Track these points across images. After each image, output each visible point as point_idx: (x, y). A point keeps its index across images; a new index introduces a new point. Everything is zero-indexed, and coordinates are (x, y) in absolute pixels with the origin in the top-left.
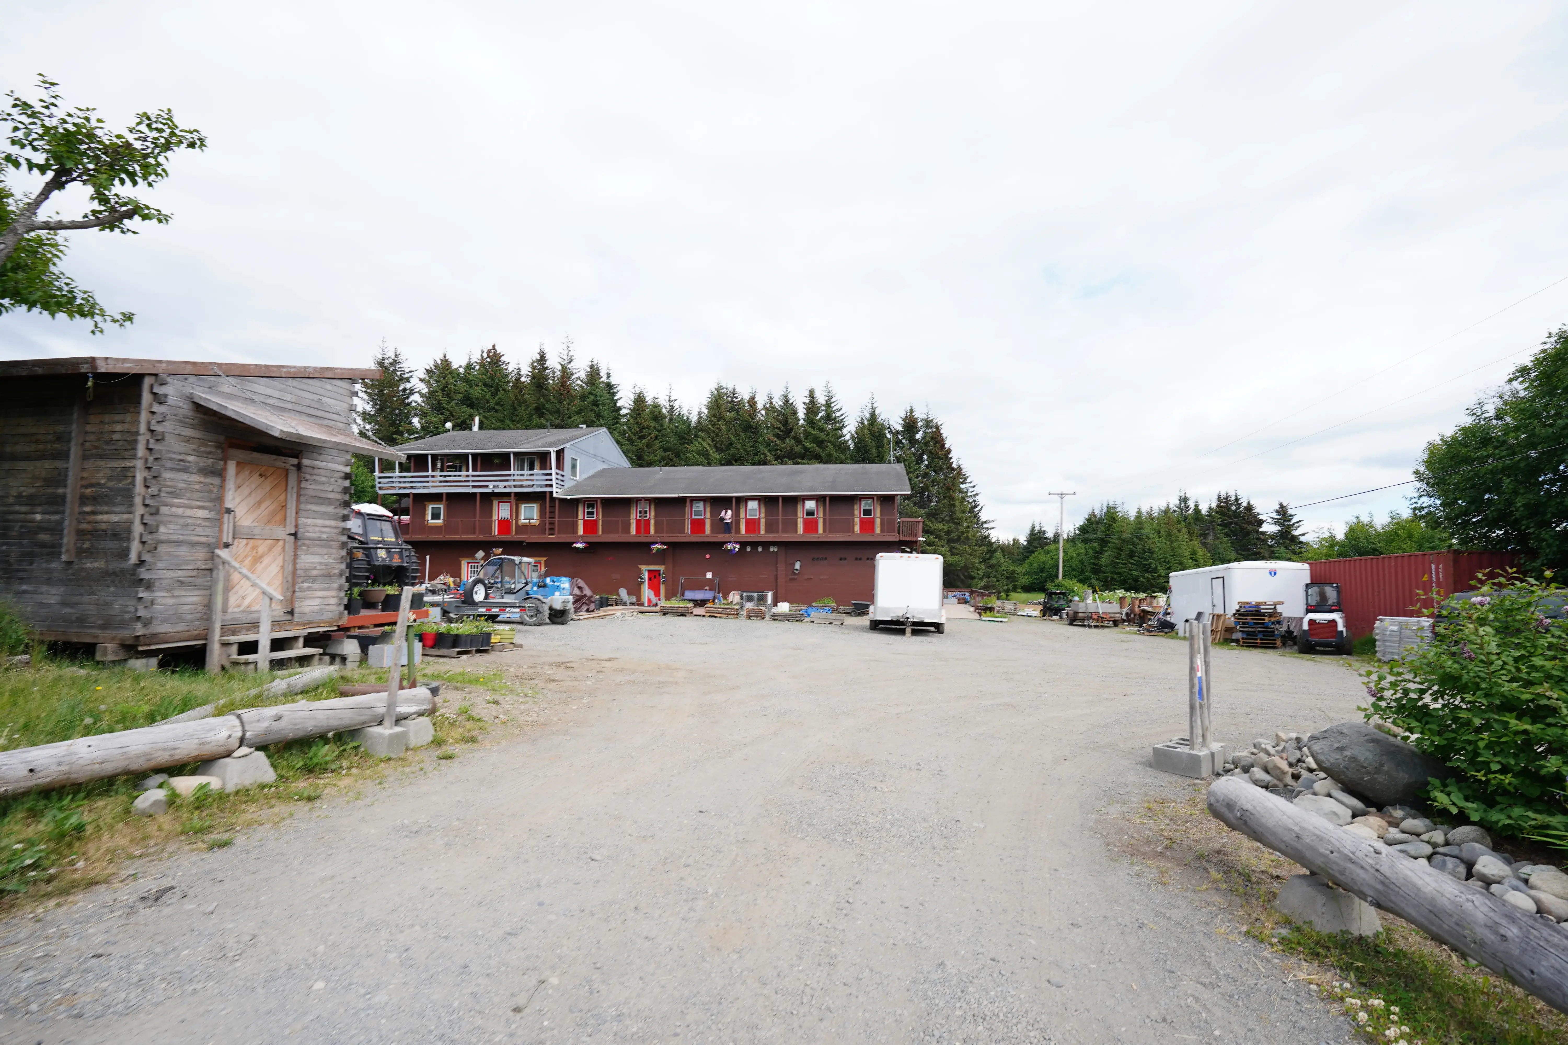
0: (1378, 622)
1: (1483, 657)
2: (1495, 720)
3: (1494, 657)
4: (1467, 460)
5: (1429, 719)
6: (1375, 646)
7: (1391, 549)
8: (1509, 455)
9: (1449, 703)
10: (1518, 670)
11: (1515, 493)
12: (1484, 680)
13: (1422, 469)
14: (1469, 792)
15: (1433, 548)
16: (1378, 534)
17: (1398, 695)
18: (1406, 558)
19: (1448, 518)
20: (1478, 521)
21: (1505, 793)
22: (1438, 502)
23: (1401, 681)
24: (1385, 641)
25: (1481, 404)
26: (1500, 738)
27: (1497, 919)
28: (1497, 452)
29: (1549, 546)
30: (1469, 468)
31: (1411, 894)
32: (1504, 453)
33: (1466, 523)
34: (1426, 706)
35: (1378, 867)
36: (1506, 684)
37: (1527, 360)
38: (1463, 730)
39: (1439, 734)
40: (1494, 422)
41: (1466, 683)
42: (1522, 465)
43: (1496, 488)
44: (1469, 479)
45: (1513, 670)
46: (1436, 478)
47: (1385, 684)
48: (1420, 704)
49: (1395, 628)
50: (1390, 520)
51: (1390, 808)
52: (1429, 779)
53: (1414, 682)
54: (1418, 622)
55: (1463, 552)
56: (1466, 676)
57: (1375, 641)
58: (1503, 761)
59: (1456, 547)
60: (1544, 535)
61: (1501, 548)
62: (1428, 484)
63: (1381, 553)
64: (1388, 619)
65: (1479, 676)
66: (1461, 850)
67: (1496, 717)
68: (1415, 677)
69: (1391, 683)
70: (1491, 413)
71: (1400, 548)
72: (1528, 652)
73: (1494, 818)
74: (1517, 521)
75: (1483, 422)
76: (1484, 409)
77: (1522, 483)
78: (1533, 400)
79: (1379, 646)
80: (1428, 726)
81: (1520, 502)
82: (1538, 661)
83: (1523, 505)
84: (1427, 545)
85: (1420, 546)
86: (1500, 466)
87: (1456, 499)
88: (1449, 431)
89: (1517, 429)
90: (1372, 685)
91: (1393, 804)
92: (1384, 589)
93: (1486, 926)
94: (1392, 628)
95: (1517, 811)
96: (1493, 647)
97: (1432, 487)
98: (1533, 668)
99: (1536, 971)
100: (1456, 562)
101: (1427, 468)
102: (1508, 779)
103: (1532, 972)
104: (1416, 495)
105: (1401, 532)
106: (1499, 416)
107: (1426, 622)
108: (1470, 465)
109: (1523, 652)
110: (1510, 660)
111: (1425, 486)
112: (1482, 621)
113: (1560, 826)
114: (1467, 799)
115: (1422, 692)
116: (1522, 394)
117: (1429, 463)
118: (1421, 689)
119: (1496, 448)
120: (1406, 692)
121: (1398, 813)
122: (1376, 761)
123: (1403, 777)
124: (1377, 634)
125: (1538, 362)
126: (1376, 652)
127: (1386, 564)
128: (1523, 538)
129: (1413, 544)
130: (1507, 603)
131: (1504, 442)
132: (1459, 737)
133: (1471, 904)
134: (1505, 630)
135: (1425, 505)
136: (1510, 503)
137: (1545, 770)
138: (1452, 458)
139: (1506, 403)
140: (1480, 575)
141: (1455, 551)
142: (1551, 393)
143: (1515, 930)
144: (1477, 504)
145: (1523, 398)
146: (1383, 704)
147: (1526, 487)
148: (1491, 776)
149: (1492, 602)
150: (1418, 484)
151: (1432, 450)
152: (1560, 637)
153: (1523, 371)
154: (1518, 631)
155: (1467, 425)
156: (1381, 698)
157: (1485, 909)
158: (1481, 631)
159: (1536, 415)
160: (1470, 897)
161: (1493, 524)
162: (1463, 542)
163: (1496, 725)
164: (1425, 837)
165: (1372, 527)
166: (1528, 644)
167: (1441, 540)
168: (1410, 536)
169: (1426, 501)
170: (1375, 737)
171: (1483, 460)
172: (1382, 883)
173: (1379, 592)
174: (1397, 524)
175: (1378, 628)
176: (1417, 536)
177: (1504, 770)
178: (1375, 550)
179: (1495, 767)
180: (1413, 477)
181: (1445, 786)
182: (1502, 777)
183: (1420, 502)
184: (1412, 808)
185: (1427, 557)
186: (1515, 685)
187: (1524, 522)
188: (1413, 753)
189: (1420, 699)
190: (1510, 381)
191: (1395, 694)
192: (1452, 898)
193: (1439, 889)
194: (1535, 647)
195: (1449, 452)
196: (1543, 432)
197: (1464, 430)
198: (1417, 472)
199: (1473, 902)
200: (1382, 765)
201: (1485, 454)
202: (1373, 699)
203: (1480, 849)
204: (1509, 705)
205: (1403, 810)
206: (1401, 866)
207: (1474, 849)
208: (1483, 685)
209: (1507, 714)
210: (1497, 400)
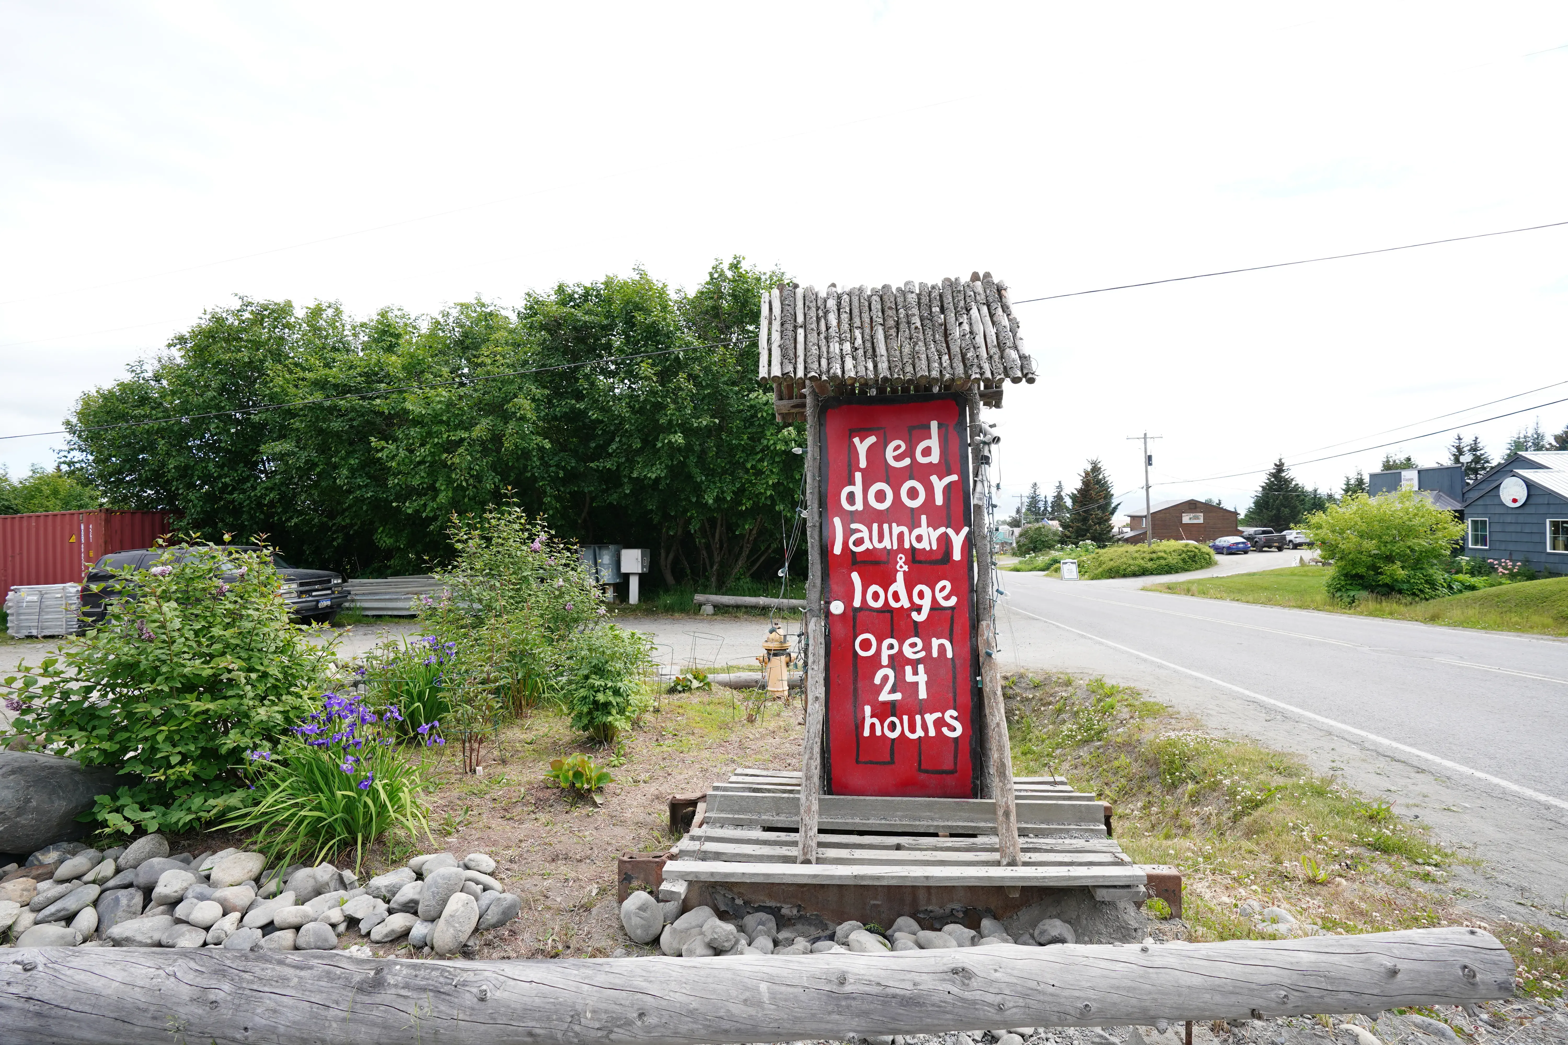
0: (10, 593)
1: (164, 637)
2: (176, 705)
3: (176, 634)
4: (124, 417)
5: (96, 723)
6: (6, 621)
7: (31, 507)
8: (164, 417)
9: (121, 695)
10: (199, 644)
11: (168, 454)
12: (164, 662)
13: (74, 420)
14: (143, 797)
15: (80, 507)
16: (15, 489)
17: (54, 701)
18: (50, 518)
19: (101, 476)
20: (132, 480)
21: (186, 782)
22: (91, 458)
23: (58, 683)
24: (19, 614)
25: (141, 363)
26: (181, 724)
27: (205, 983)
28: (154, 412)
29: (194, 506)
30: (125, 425)
31: (87, 1009)
32: (160, 415)
33: (120, 481)
34: (93, 706)
35: (31, 993)
36: (188, 663)
37: (185, 331)
38: (138, 726)
39: (110, 738)
40: (153, 383)
41: (145, 670)
42: (176, 428)
43: (151, 448)
44: (124, 437)
45: (194, 645)
46: (90, 431)
47: (35, 690)
48: (86, 704)
49: (35, 598)
50: (31, 474)
51: (38, 854)
52: (96, 798)
53: (77, 680)
54: (64, 589)
55: (116, 512)
56: (144, 662)
57: (7, 615)
58: (183, 751)
59: (106, 506)
60: (191, 496)
61: (152, 508)
62: (79, 437)
63: (17, 512)
64: (24, 589)
65: (159, 660)
66: (137, 875)
67: (177, 702)
68: (79, 673)
69: (44, 688)
70: (149, 374)
71: (42, 506)
72: (208, 622)
73: (174, 820)
74: (168, 482)
75: (141, 381)
76: (144, 368)
77: (174, 446)
78: (188, 368)
79: (12, 622)
80: (94, 733)
81: (172, 464)
82: (216, 631)
83: (175, 467)
84: (74, 503)
85: (66, 504)
86: (156, 427)
87: (110, 456)
88: (108, 384)
89: (173, 393)
90: (15, 697)
91: (43, 845)
92: (21, 554)
93: (192, 1000)
94: (29, 598)
95: (197, 802)
96: (177, 623)
97: (86, 440)
98: (213, 640)
99: (250, 1025)
100: (107, 521)
101: (79, 420)
102: (188, 769)
103: (246, 1029)
104: (66, 448)
105: (44, 488)
106: (157, 378)
107: (73, 588)
108: (127, 422)
109: (203, 623)
110: (190, 635)
111: (76, 439)
112: (165, 596)
113: (240, 805)
114: (143, 809)
115: (89, 690)
116: (179, 361)
117: (83, 415)
118: (86, 687)
119: (153, 408)
120: (65, 695)
121: (51, 857)
122: (18, 800)
123: (60, 806)
124: (9, 608)
125: (194, 335)
126: (7, 628)
127: (25, 524)
128: (172, 497)
129: (58, 502)
130: (187, 571)
131: (161, 404)
132: (134, 736)
133: (172, 979)
134: (186, 600)
135: (75, 460)
136: (163, 465)
137: (226, 747)
138: (108, 413)
139: (164, 367)
140: (160, 541)
141: (107, 510)
142: (203, 366)
143: (227, 987)
144: (131, 464)
145: (178, 365)
146: (30, 718)
147: (178, 451)
148: (170, 772)
149: (174, 571)
150: (69, 437)
151: (87, 401)
152: (236, 602)
153: (182, 340)
154: (198, 601)
155: (126, 381)
156: (28, 710)
157: (190, 977)
158: (165, 607)
159: (188, 383)
160: (169, 970)
161: (144, 483)
162: (114, 501)
163: (176, 712)
164: (89, 877)
165: (6, 480)
166: (208, 614)
167: (91, 498)
168: (55, 493)
169: (77, 456)
170: (16, 765)
171: (138, 419)
172: (38, 1014)
173: (13, 557)
174: (40, 479)
175: (10, 600)
176: (63, 493)
177: (185, 759)
178: (8, 507)
179: (175, 760)
180: (63, 428)
181: (115, 798)
182: (182, 769)
183: (70, 456)
184: (69, 841)
185: (76, 516)
186: (198, 662)
187: (175, 483)
188: (74, 770)
189: (86, 698)
190: (169, 346)
191: (50, 699)
192: (146, 983)
193: (128, 980)
194: (214, 616)
195: (105, 405)
196: (196, 400)
197: (123, 386)
198: (68, 423)
199: (175, 976)
200: (28, 801)
201: (143, 413)
202: (15, 714)
203: (159, 864)
204: (190, 686)
205: (56, 849)
206: (70, 972)
207: (152, 867)
208: (164, 669)
209: (187, 696)
210: (156, 363)
